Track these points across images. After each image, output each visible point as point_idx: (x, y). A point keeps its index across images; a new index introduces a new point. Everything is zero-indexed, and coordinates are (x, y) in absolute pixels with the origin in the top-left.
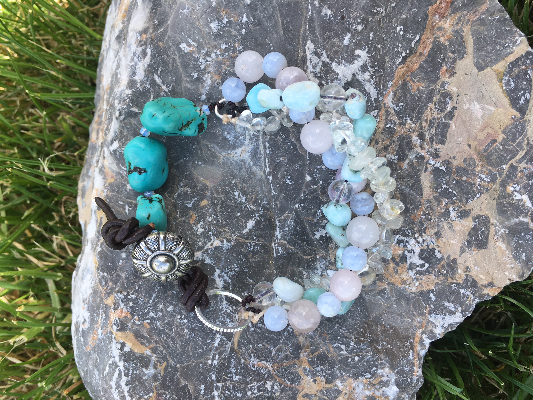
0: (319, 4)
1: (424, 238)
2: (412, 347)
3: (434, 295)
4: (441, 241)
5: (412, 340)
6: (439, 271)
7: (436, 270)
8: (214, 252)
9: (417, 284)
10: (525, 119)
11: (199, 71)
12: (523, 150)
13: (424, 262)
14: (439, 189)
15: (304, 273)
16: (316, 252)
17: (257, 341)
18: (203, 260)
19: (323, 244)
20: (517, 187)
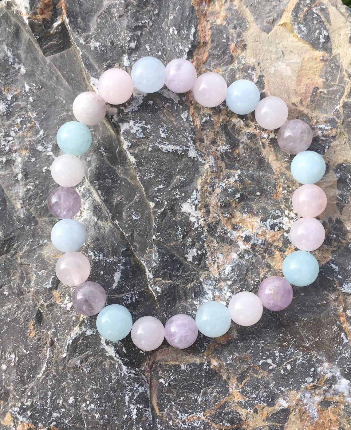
0: (85, 41)
2: (342, 329)
3: (336, 265)
5: (338, 323)
10: (333, 55)
11: (6, 154)
12: (347, 84)
14: (286, 158)
15: (195, 303)
16: (198, 276)
17: (178, 395)
18: (84, 334)
19: (200, 264)
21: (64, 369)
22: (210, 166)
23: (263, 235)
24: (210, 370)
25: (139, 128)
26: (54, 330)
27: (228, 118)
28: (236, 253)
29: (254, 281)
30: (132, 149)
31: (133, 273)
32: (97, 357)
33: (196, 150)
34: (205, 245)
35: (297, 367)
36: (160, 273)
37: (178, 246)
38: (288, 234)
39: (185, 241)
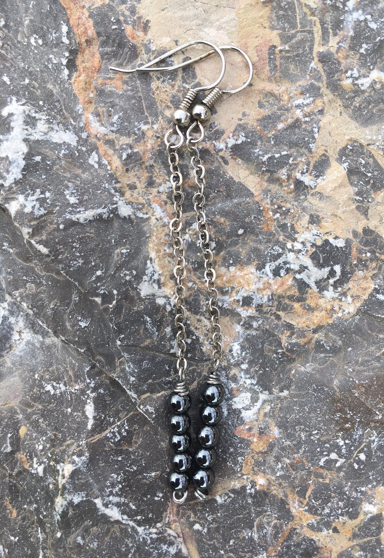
1: (300, 240)
4: (326, 224)
6: (360, 260)
7: (355, 262)
8: (74, 483)
9: (349, 299)
12: (315, 25)
13: (330, 268)
14: (262, 167)
16: (199, 371)
17: (225, 540)
18: (71, 503)
19: (195, 355)
20: (353, 72)
21: (65, 551)
22: (156, 219)
23: (267, 288)
24: (256, 492)
25: (34, 203)
26: (35, 505)
27: (159, 140)
28: (239, 324)
29: (277, 353)
30: (37, 235)
31: (111, 395)
32: (101, 525)
33: (128, 203)
34: (192, 328)
35: (374, 454)
36: (145, 387)
37: (156, 343)
38: (302, 274)
39: (162, 332)
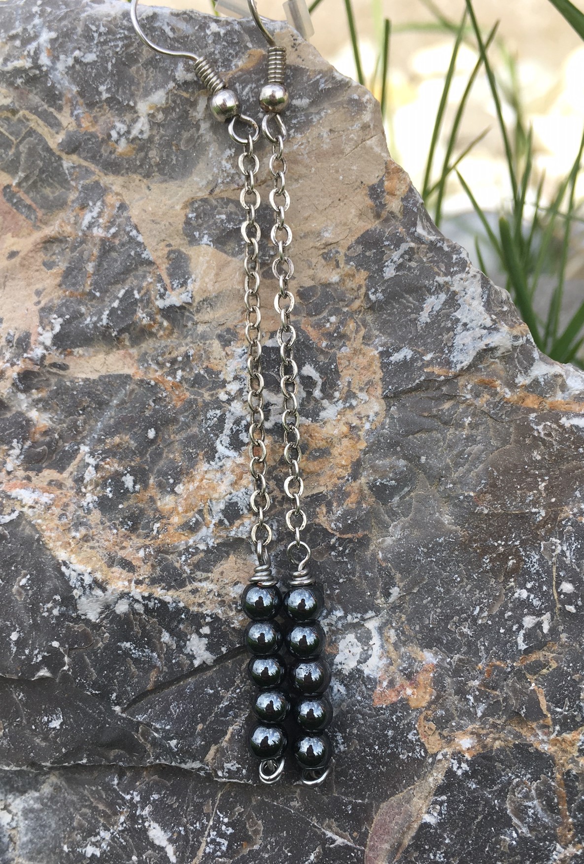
1: (232, 376)
3: (398, 350)
5: (532, 416)
6: (329, 336)
7: (325, 344)
9: (363, 396)
12: (28, 120)
14: (111, 334)
20: (117, 129)
22: (31, 507)
23: (242, 473)
24: (471, 764)
31: (172, 793)
34: (195, 609)
35: (578, 570)
36: (199, 742)
37: (165, 669)
38: (271, 418)
39: (161, 648)
